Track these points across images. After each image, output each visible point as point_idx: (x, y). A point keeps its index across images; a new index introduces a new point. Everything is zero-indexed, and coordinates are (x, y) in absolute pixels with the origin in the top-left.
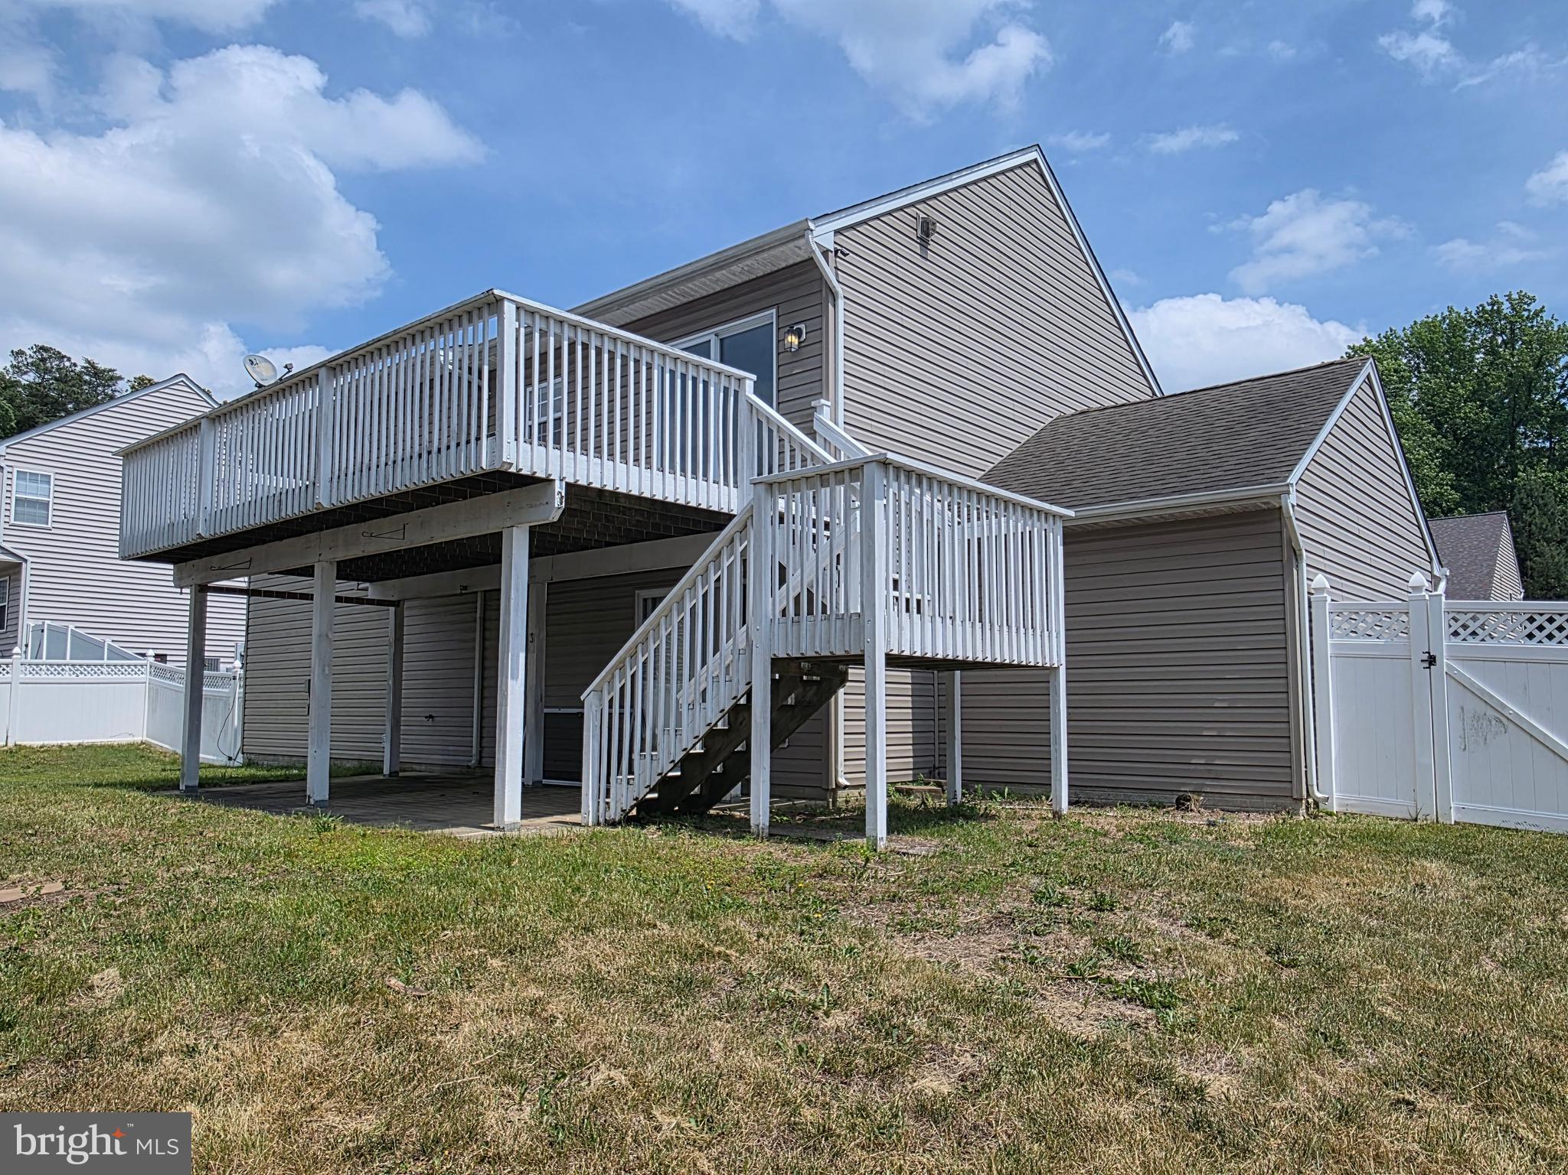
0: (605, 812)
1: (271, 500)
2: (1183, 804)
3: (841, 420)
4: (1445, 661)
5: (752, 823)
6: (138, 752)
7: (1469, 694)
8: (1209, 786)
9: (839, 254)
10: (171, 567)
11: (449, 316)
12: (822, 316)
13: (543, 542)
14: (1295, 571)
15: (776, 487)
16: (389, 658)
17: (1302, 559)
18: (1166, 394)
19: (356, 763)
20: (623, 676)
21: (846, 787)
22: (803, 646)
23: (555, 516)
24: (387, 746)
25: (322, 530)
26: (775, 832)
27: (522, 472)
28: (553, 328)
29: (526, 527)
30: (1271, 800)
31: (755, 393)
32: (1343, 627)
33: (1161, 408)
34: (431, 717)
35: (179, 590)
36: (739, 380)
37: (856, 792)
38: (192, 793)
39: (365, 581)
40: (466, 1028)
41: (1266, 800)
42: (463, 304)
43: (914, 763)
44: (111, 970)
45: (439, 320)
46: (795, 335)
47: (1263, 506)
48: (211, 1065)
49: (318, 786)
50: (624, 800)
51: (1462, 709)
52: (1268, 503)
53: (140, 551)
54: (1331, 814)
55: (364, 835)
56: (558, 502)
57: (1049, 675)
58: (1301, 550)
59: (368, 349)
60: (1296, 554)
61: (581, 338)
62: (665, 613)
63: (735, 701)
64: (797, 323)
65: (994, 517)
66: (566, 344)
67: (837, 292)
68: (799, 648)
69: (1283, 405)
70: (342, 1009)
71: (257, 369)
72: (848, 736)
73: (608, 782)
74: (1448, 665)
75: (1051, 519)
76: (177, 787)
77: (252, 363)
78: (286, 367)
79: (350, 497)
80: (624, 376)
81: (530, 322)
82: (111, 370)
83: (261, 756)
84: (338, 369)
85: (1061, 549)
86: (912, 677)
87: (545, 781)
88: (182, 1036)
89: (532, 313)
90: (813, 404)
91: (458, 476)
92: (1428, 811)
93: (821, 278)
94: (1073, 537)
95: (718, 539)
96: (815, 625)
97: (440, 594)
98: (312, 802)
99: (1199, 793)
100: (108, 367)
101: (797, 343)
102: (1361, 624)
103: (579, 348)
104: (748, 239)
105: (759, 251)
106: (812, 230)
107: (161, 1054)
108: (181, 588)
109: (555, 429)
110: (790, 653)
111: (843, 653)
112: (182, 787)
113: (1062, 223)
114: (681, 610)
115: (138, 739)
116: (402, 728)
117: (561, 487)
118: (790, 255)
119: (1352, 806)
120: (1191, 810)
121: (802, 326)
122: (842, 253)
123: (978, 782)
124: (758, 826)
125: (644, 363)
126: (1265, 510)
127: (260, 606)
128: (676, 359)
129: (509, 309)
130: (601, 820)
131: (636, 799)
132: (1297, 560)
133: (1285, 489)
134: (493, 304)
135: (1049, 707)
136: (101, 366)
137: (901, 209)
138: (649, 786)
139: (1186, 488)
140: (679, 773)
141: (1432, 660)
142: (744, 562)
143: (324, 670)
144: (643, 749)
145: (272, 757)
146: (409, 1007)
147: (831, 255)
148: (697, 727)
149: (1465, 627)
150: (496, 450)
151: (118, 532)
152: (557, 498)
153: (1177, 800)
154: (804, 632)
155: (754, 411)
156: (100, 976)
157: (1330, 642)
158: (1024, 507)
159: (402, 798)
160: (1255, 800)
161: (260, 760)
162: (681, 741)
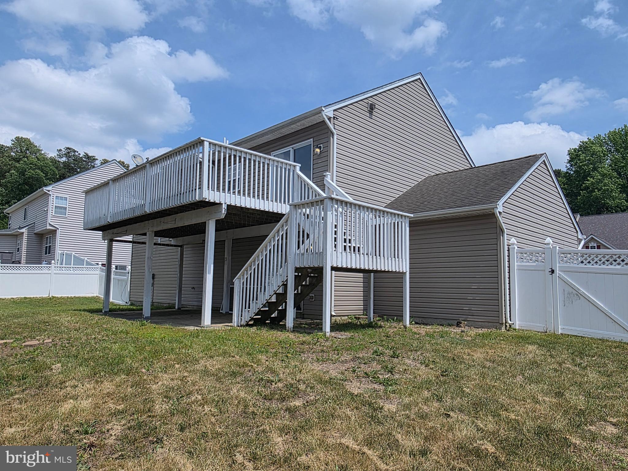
0: (241, 322)
1: (131, 210)
2: (459, 325)
3: (335, 180)
5: (287, 326)
6: (94, 299)
7: (567, 285)
8: (470, 318)
9: (335, 119)
10: (101, 232)
11: (187, 146)
12: (328, 141)
13: (220, 226)
14: (502, 237)
15: (297, 206)
16: (178, 266)
17: (504, 232)
18: (476, 166)
19: (167, 305)
20: (247, 274)
21: (334, 316)
22: (305, 263)
23: (223, 216)
24: (177, 299)
25: (149, 220)
26: (295, 329)
27: (211, 201)
28: (223, 150)
29: (214, 220)
30: (492, 324)
31: (300, 171)
32: (527, 258)
33: (465, 174)
34: (193, 288)
35: (103, 241)
36: (295, 166)
37: (339, 318)
38: (106, 313)
39: (171, 238)
40: (160, 383)
41: (490, 324)
42: (191, 142)
43: (364, 308)
44: (59, 364)
45: (184, 147)
46: (318, 148)
47: (490, 212)
48: (80, 390)
49: (147, 312)
50: (247, 318)
51: (564, 290)
52: (490, 211)
53: (90, 227)
54: (515, 330)
55: (155, 328)
56: (224, 211)
57: (403, 276)
58: (504, 229)
59: (157, 159)
60: (502, 231)
61: (233, 153)
62: (261, 251)
63: (283, 283)
64: (319, 144)
65: (378, 217)
66: (227, 156)
67: (334, 133)
68: (303, 264)
69: (507, 173)
70: (123, 377)
71: (137, 160)
72: (336, 297)
73: (242, 312)
74: (558, 273)
75: (403, 218)
76: (101, 311)
77: (135, 157)
78: (147, 159)
79: (156, 209)
80: (250, 167)
81: (214, 148)
82: (94, 156)
83: (136, 302)
84: (153, 164)
85: (408, 229)
86: (363, 276)
88: (74, 382)
89: (215, 145)
90: (324, 174)
91: (189, 202)
92: (551, 329)
93: (328, 128)
94: (413, 224)
95: (278, 225)
96: (308, 256)
97: (196, 243)
98: (144, 317)
99: (465, 321)
100: (93, 155)
101: (319, 151)
102: (540, 258)
103: (233, 157)
104: (295, 117)
105: (306, 118)
106: (324, 111)
107: (67, 387)
108: (105, 240)
109: (233, 183)
110: (301, 266)
111: (318, 266)
112: (103, 311)
113: (431, 102)
114: (266, 250)
115: (95, 295)
116: (182, 292)
117: (225, 206)
118: (316, 120)
119: (523, 327)
120: (462, 327)
121: (321, 145)
122: (336, 118)
123: (385, 315)
124: (289, 327)
125: (257, 161)
126: (490, 214)
127: (136, 247)
128: (269, 159)
129: (206, 144)
130: (239, 325)
131: (251, 317)
132: (502, 233)
133: (495, 206)
134: (201, 142)
135: (403, 287)
136: (90, 155)
137: (361, 100)
138: (255, 313)
139: (462, 205)
140: (268, 309)
141: (553, 272)
142: (286, 233)
143: (149, 270)
144: (253, 300)
145: (139, 302)
146: (145, 377)
147: (332, 119)
148: (270, 292)
150: (201, 194)
151: (83, 220)
152: (224, 210)
153: (457, 323)
154: (305, 258)
155: (300, 178)
156: (55, 366)
157: (516, 264)
158: (391, 213)
159: (177, 317)
160: (486, 323)
161: (135, 303)
162: (265, 297)
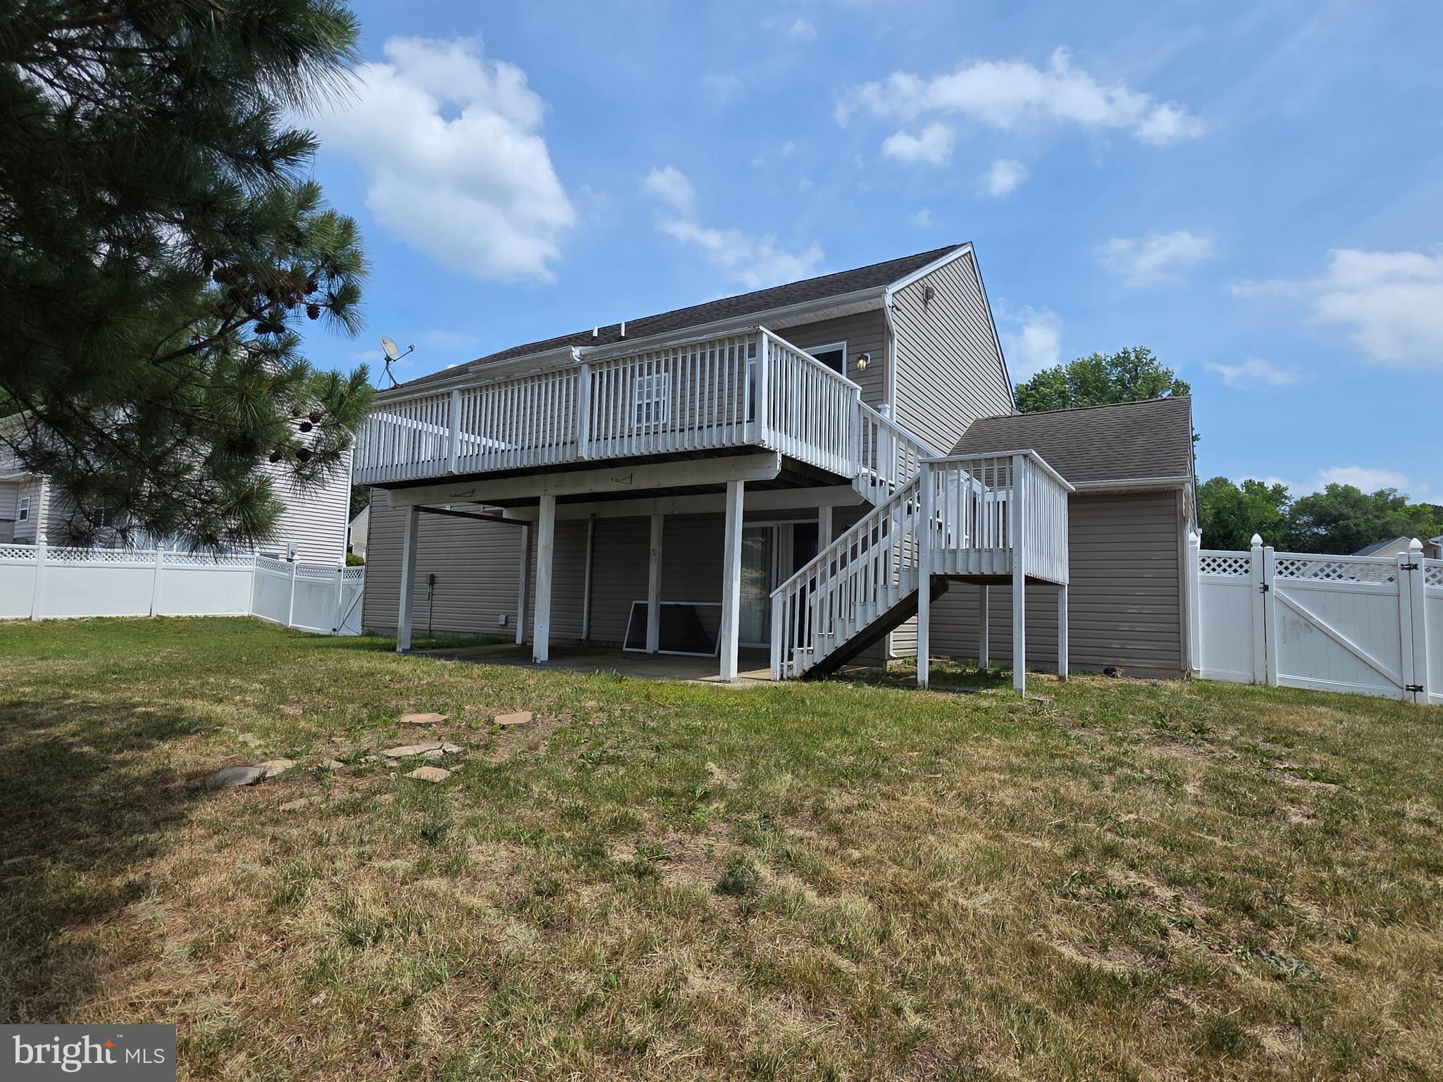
0: (789, 671)
2: (1111, 673)
4: (1274, 589)
7: (1290, 610)
8: (1129, 662)
9: (894, 309)
10: (387, 491)
12: (884, 349)
15: (935, 465)
20: (803, 581)
22: (959, 568)
25: (549, 473)
27: (765, 447)
29: (745, 481)
36: (853, 389)
41: (1162, 671)
46: (863, 360)
49: (543, 652)
50: (805, 664)
51: (1285, 618)
54: (1200, 680)
56: (776, 468)
57: (1061, 589)
58: (1188, 517)
64: (864, 353)
66: (784, 363)
67: (894, 334)
68: (955, 569)
73: (790, 652)
74: (1275, 591)
87: (660, 652)
92: (1262, 680)
93: (887, 322)
96: (968, 555)
99: (1121, 667)
101: (865, 365)
103: (789, 366)
106: (886, 294)
110: (947, 572)
111: (991, 574)
113: (979, 294)
115: (246, 614)
117: (781, 458)
121: (870, 354)
126: (1175, 492)
130: (785, 677)
131: (815, 663)
133: (1189, 480)
134: (752, 335)
138: (826, 655)
141: (1266, 588)
145: (390, 630)
149: (1286, 568)
150: (755, 431)
152: (778, 464)
153: (1106, 670)
154: (959, 559)
155: (862, 411)
157: (1199, 574)
160: (1155, 671)
